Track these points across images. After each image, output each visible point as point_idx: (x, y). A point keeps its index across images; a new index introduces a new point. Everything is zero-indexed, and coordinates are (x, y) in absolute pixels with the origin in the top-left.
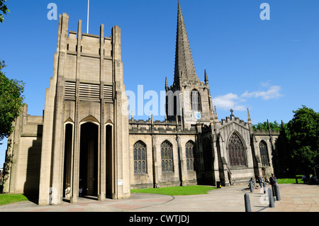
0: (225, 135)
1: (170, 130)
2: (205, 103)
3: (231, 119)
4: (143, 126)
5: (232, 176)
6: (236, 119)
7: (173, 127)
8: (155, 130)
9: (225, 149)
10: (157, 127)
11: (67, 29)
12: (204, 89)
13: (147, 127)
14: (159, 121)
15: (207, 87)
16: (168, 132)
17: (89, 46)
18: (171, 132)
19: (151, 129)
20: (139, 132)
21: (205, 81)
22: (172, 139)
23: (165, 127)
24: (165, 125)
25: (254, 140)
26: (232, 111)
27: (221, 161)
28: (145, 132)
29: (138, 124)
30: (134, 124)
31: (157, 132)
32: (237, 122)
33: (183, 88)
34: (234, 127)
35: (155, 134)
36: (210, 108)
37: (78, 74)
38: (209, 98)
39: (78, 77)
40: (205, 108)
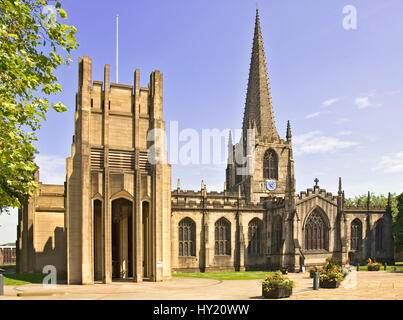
0: (302, 212)
1: (229, 204)
2: (283, 169)
3: (314, 192)
4: (193, 200)
5: (306, 262)
6: (321, 191)
7: (233, 201)
8: (209, 204)
9: (300, 230)
10: (211, 201)
11: (90, 79)
12: (284, 148)
13: (198, 201)
14: (216, 193)
15: (290, 145)
16: (226, 207)
17: (120, 101)
18: (230, 208)
19: (203, 203)
20: (187, 207)
21: (287, 137)
22: (231, 217)
23: (222, 202)
24: (224, 198)
25: (342, 219)
26: (316, 181)
27: (293, 243)
28: (195, 207)
29: (185, 197)
30: (181, 196)
31: (212, 207)
32: (323, 195)
34: (317, 202)
35: (209, 210)
36: (289, 175)
37: (106, 139)
38: (290, 162)
39: (106, 143)
40: (282, 175)
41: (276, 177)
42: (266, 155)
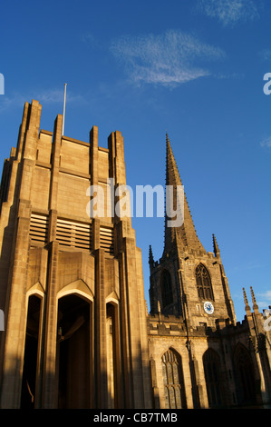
1: (176, 328)
2: (217, 287)
8: (152, 328)
11: (38, 126)
12: (215, 263)
15: (219, 260)
17: (73, 158)
18: (177, 333)
21: (215, 251)
22: (179, 347)
31: (155, 332)
33: (183, 261)
36: (226, 295)
37: (53, 202)
38: (223, 279)
39: (53, 208)
40: (218, 296)
41: (212, 299)
42: (197, 270)
